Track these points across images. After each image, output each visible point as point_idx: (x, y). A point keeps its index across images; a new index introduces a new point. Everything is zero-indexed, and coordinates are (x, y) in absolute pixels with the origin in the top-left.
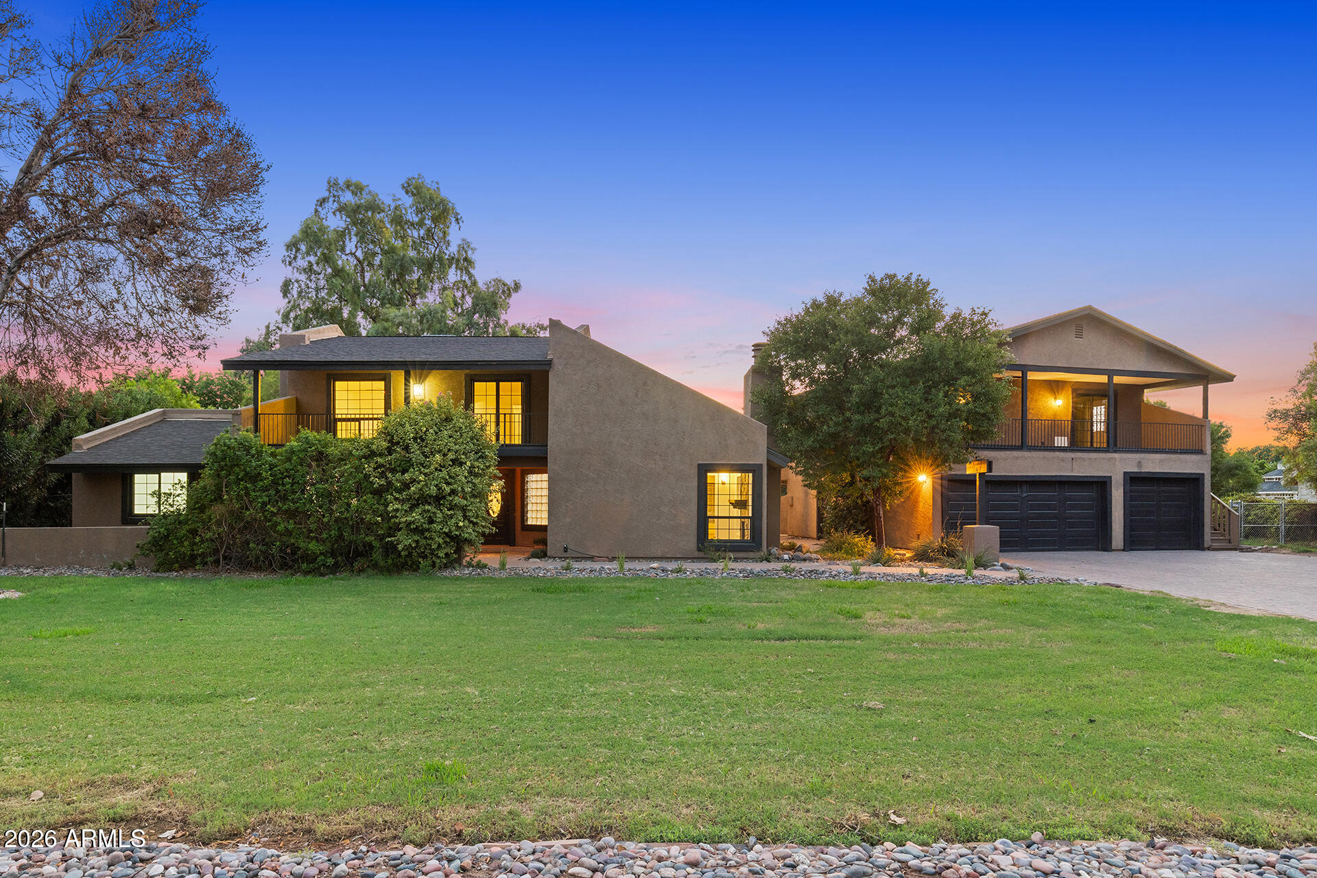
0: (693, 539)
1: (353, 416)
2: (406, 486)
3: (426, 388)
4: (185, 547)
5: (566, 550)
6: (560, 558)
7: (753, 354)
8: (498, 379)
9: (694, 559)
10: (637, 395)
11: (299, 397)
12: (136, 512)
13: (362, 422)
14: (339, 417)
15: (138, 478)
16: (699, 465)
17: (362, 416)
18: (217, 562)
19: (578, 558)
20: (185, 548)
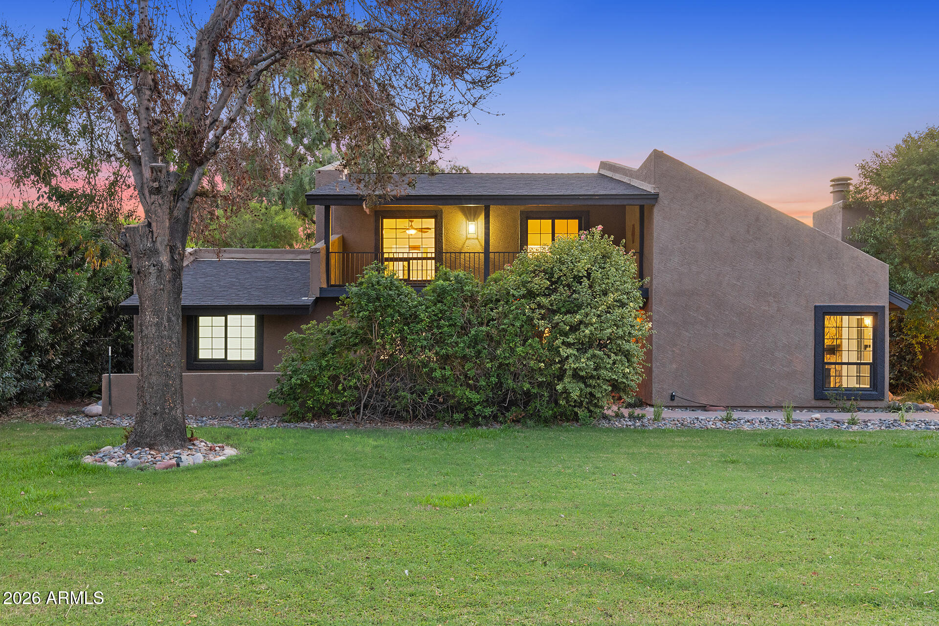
0: (810, 387)
1: (401, 256)
2: (574, 328)
3: (479, 225)
4: (325, 395)
5: (672, 398)
6: (666, 407)
7: (831, 189)
8: (554, 215)
9: (810, 408)
10: (748, 232)
11: (346, 235)
12: (200, 357)
13: (411, 261)
14: (386, 256)
15: (203, 321)
16: (816, 307)
17: (411, 256)
18: (357, 411)
19: (693, 407)
20: (326, 397)
